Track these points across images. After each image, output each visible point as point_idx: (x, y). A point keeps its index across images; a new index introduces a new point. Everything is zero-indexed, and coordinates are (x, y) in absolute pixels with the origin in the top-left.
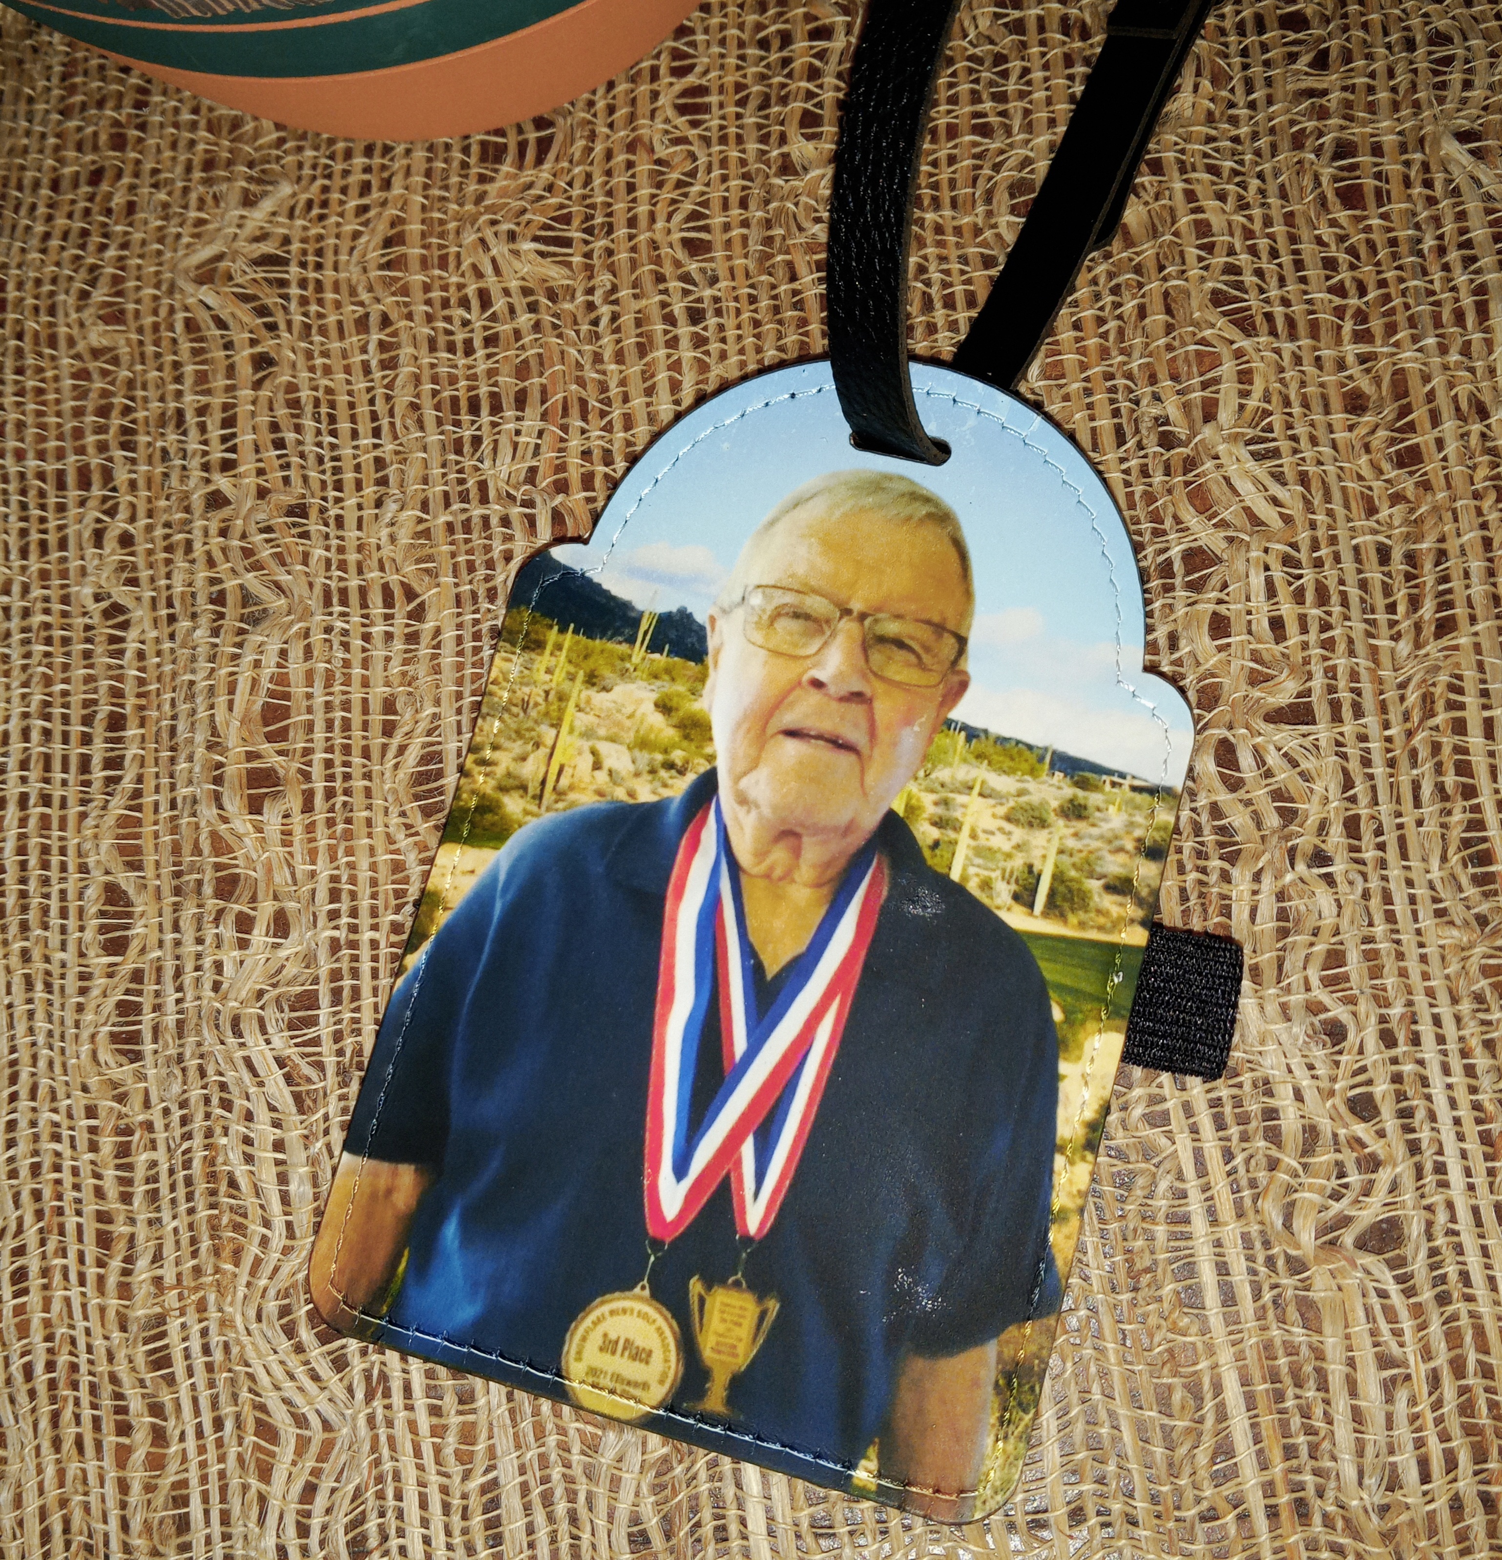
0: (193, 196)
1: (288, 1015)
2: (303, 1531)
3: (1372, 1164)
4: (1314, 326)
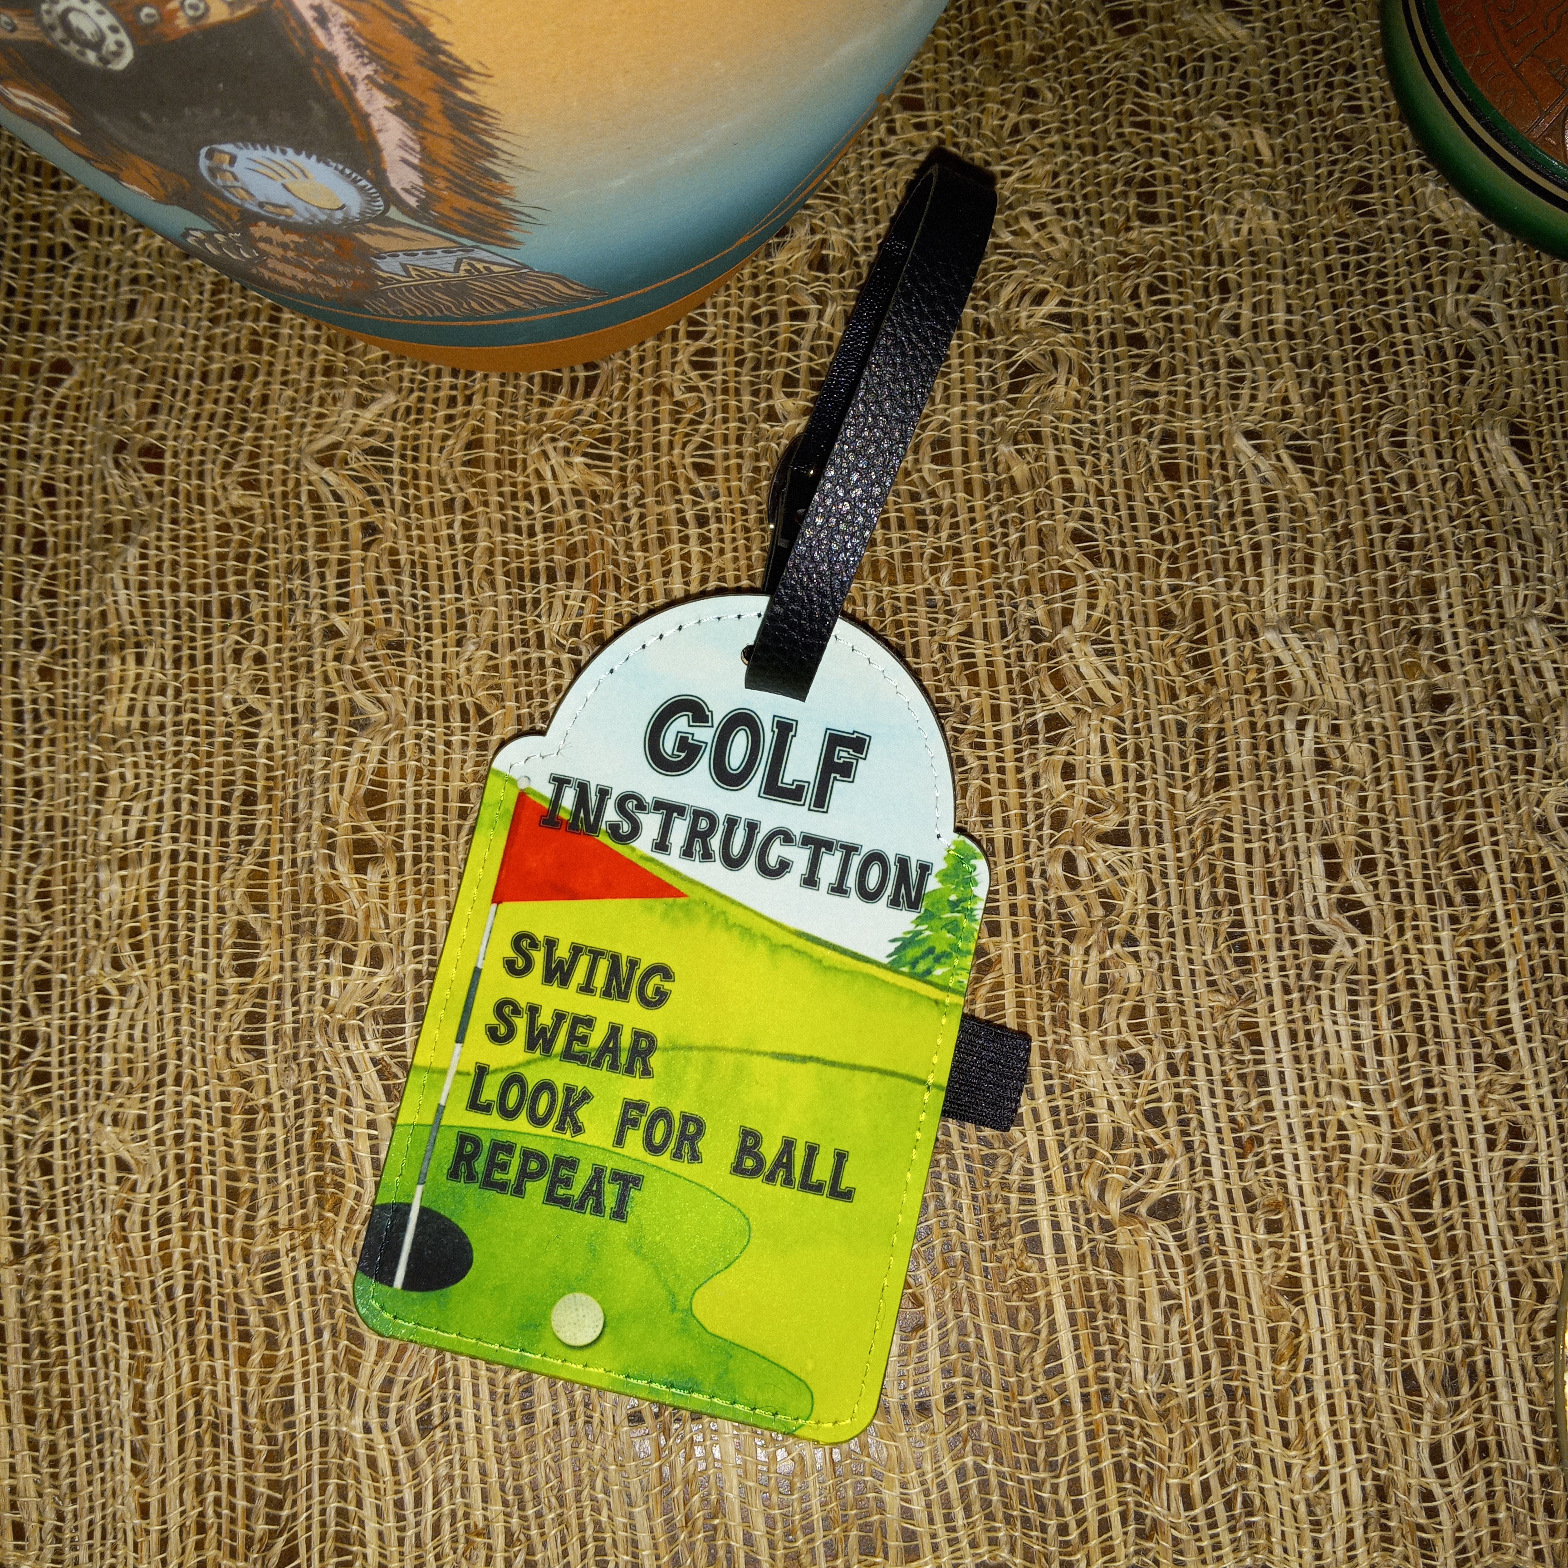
0: (316, 395)
1: (382, 1027)
2: (383, 1412)
3: (1159, 1156)
4: (1141, 562)
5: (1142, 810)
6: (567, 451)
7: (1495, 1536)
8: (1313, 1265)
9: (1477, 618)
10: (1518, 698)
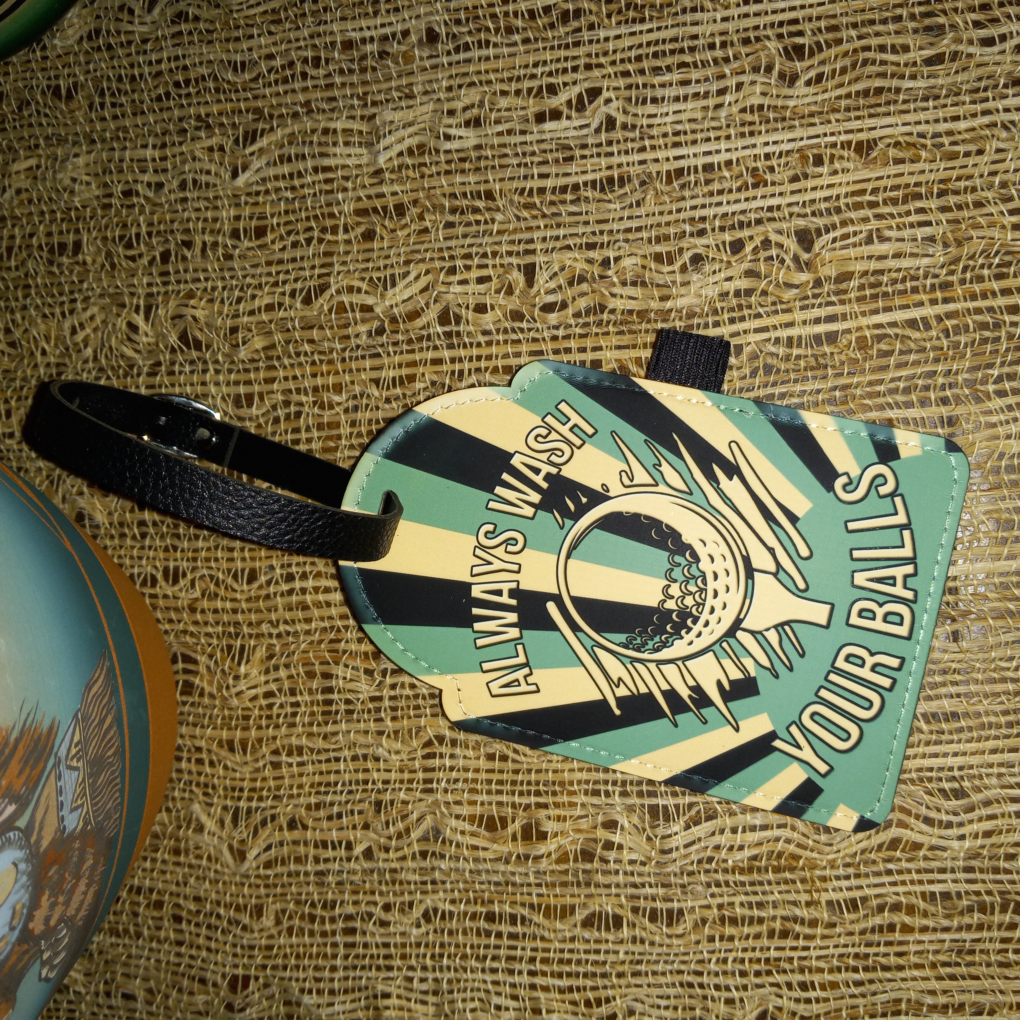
0: (194, 861)
1: (661, 822)
2: (949, 825)
3: (766, 243)
4: (326, 254)
5: (510, 254)
6: (237, 678)
8: (847, 132)
9: (370, 10)
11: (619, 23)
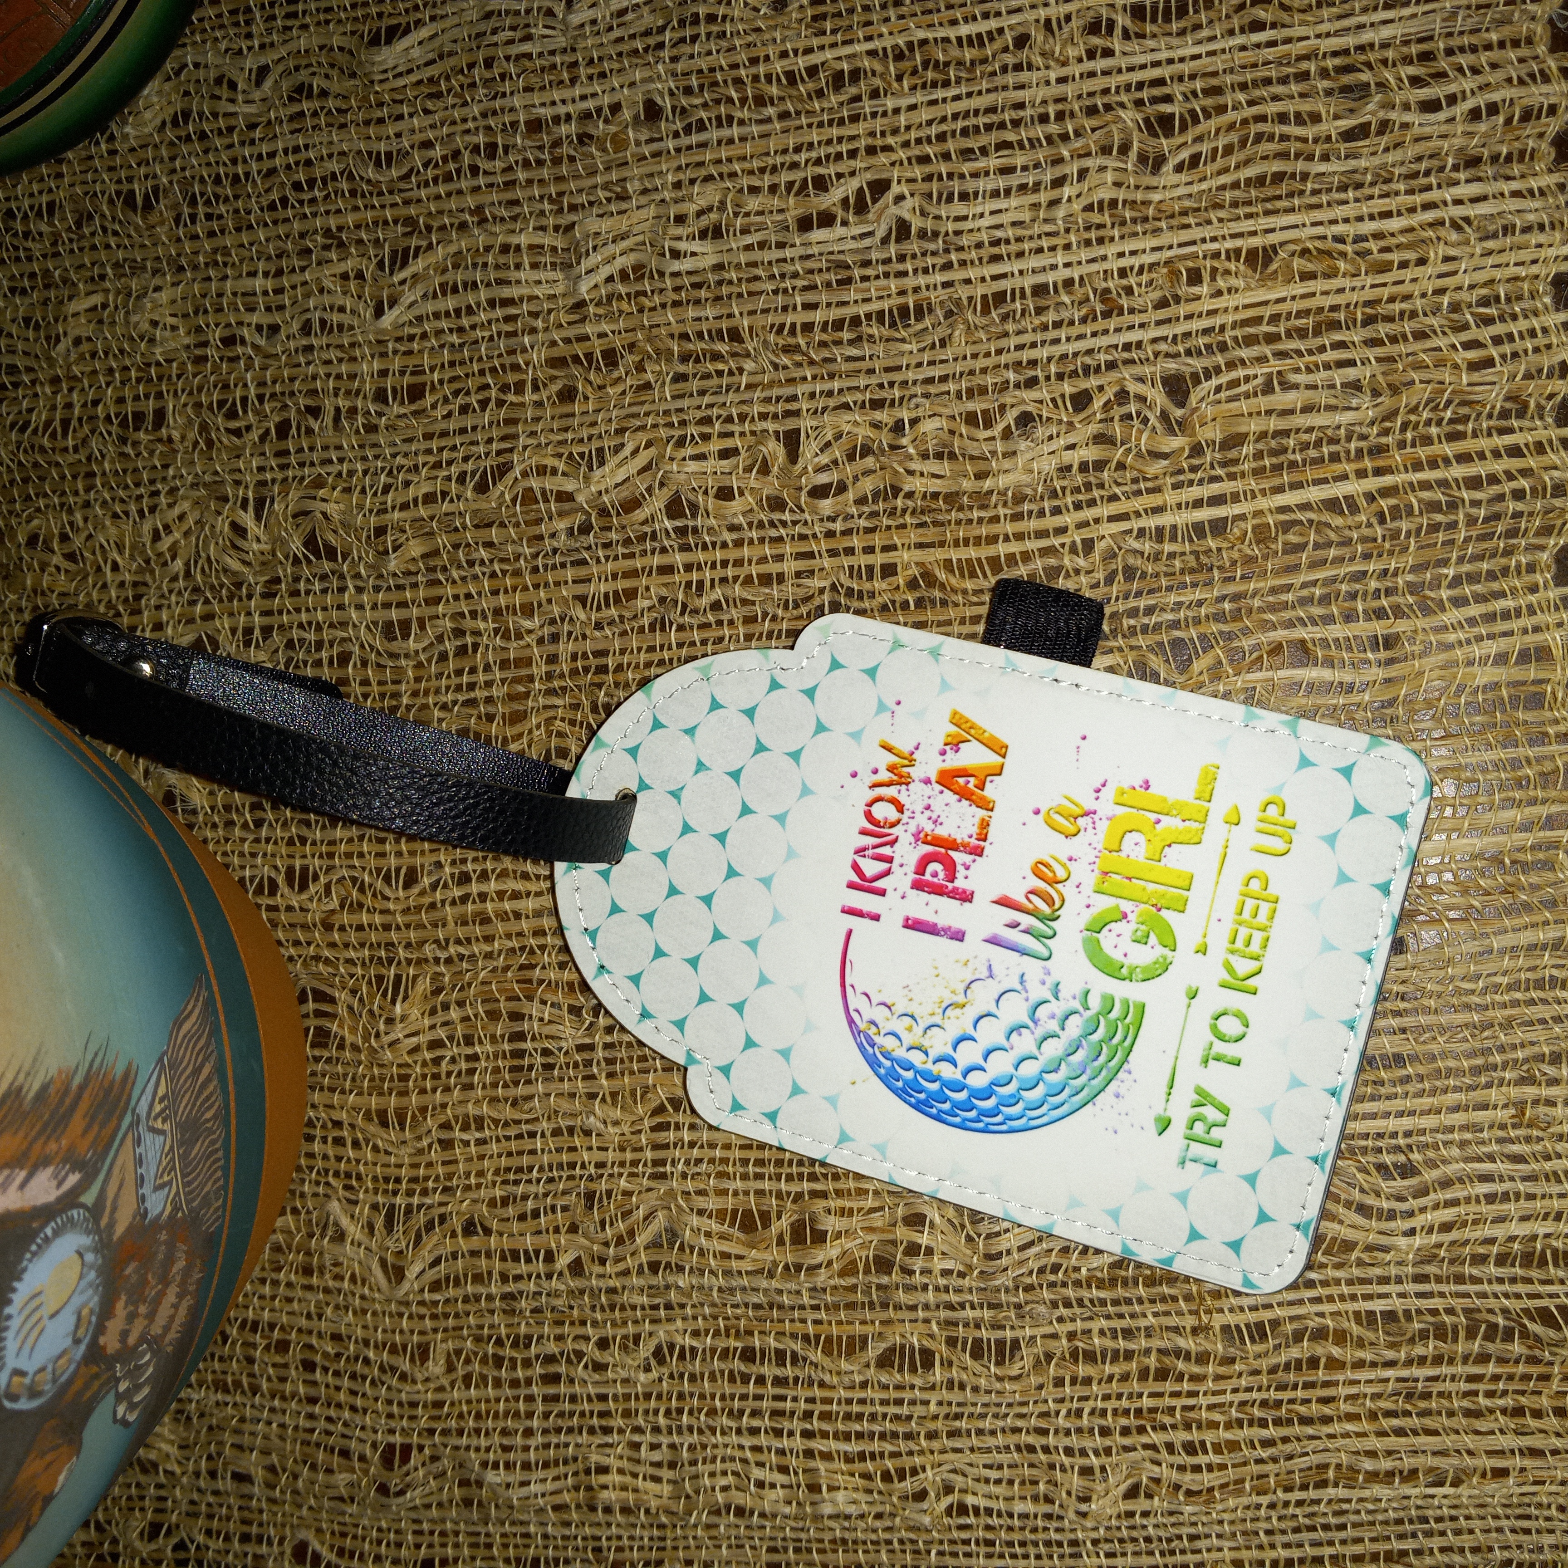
0: (332, 1284)
3: (1122, 396)
4: (509, 422)
5: (763, 416)
6: (390, 1021)
7: (1516, 44)
8: (1233, 236)
9: (566, 76)
10: (647, 33)
11: (914, 88)
